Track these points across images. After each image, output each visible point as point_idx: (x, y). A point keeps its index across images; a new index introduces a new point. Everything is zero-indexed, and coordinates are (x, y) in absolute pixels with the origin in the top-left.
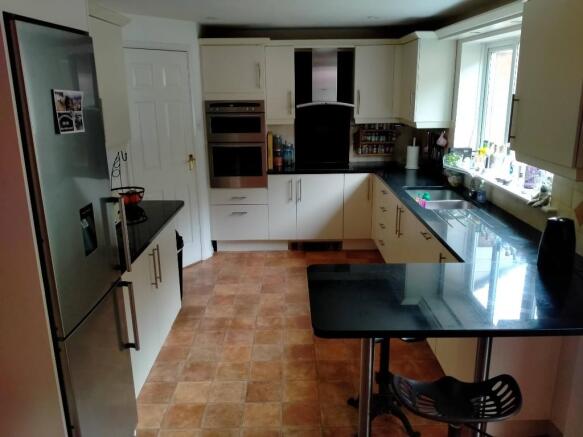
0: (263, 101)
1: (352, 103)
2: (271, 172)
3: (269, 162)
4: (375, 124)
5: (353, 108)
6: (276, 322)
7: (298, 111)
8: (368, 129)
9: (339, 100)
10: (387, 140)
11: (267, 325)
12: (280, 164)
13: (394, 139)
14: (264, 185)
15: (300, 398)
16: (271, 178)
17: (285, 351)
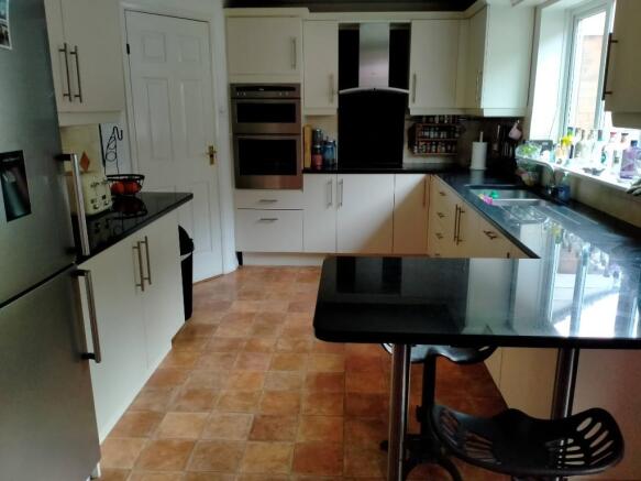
0: (299, 85)
1: (407, 88)
2: (306, 171)
3: (305, 158)
4: (434, 117)
5: (407, 95)
6: (301, 345)
7: (342, 98)
8: (425, 121)
9: (390, 85)
10: (449, 137)
11: (290, 348)
12: (319, 163)
13: (457, 135)
14: (299, 186)
15: (320, 439)
16: (307, 177)
17: (307, 380)
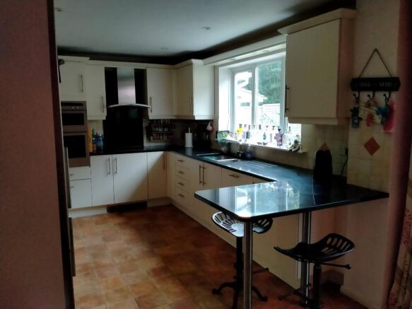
0: (85, 102)
1: (147, 104)
2: (92, 154)
5: (147, 108)
6: (129, 258)
7: (109, 110)
9: (137, 102)
10: (169, 130)
11: (123, 261)
12: (95, 149)
13: (173, 130)
14: (88, 164)
15: (179, 299)
17: (149, 274)
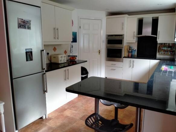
0: (124, 34)
1: (157, 35)
2: (125, 57)
4: (166, 43)
8: (164, 45)
9: (152, 34)
10: (171, 49)
12: (130, 55)
13: (174, 49)
